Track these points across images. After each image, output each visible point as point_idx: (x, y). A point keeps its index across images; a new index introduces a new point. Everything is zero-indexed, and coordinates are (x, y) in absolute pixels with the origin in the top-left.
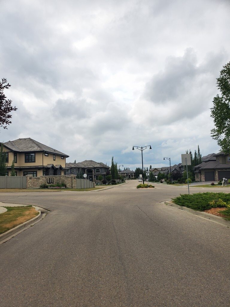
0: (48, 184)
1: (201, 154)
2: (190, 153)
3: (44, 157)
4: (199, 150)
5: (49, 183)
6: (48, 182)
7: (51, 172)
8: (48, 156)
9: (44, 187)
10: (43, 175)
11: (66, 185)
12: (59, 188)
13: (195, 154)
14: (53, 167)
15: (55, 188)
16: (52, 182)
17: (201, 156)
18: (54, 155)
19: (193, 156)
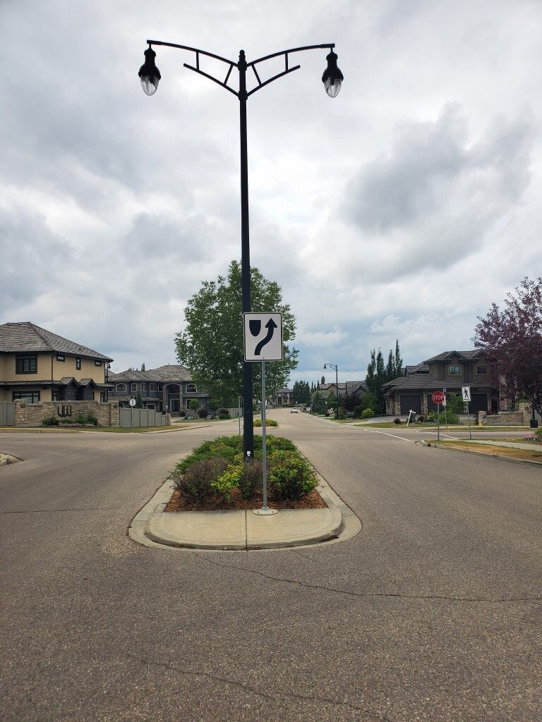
0: (60, 418)
1: (401, 357)
2: (380, 355)
3: (55, 362)
4: (397, 350)
5: (63, 416)
6: (60, 412)
7: (69, 392)
8: (64, 361)
9: (51, 423)
10: (53, 399)
11: (97, 420)
12: (81, 425)
13: (391, 357)
14: (74, 383)
15: (73, 427)
16: (67, 414)
17: (401, 361)
18: (77, 358)
19: (386, 363)
